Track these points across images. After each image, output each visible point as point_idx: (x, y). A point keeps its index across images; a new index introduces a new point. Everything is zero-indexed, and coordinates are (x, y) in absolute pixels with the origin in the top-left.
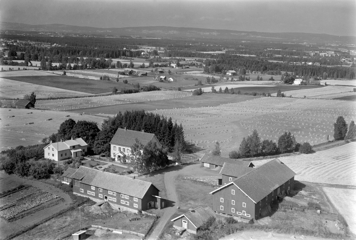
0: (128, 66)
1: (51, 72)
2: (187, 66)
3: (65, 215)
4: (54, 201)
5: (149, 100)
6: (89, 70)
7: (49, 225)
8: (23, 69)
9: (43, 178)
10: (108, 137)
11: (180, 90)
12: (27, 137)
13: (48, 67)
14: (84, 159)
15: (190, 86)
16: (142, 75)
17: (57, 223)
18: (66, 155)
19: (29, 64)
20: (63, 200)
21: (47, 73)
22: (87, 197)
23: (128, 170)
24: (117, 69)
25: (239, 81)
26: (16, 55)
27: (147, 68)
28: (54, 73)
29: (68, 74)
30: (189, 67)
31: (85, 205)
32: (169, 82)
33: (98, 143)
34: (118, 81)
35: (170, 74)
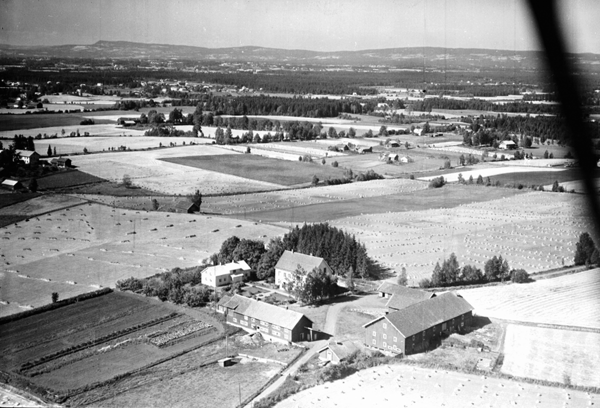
0: (346, 134)
1: (229, 147)
2: (439, 133)
3: (215, 344)
4: (206, 330)
5: (361, 197)
6: (286, 143)
7: (198, 352)
8: (189, 143)
9: (198, 306)
10: (273, 260)
11: (412, 178)
12: (186, 255)
13: (226, 139)
14: (246, 285)
15: (431, 170)
16: (364, 150)
17: (206, 351)
18: (225, 280)
19: (200, 134)
20: (215, 329)
21: (224, 150)
22: (240, 327)
23: (290, 300)
24: (329, 139)
25: (514, 159)
26: (181, 116)
27: (376, 136)
28: (233, 150)
29: (254, 152)
30: (442, 135)
31: (236, 335)
32: (402, 164)
33: (262, 267)
34: (324, 162)
35: (409, 149)
